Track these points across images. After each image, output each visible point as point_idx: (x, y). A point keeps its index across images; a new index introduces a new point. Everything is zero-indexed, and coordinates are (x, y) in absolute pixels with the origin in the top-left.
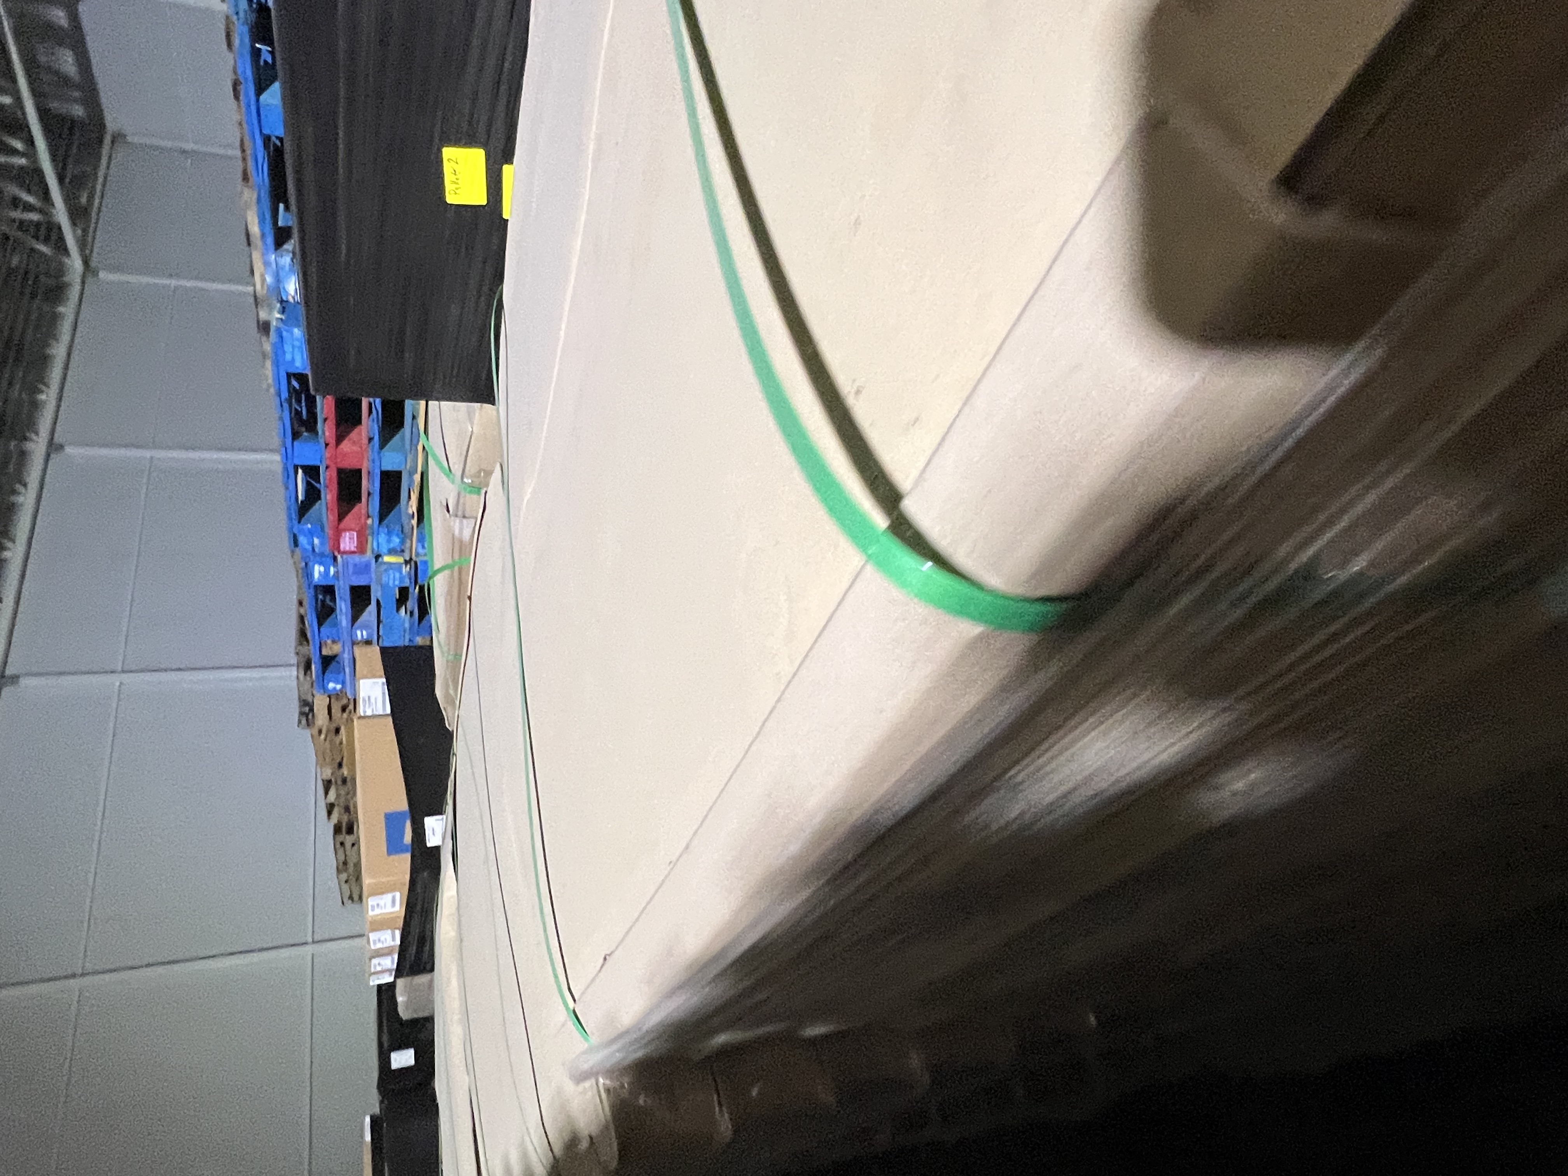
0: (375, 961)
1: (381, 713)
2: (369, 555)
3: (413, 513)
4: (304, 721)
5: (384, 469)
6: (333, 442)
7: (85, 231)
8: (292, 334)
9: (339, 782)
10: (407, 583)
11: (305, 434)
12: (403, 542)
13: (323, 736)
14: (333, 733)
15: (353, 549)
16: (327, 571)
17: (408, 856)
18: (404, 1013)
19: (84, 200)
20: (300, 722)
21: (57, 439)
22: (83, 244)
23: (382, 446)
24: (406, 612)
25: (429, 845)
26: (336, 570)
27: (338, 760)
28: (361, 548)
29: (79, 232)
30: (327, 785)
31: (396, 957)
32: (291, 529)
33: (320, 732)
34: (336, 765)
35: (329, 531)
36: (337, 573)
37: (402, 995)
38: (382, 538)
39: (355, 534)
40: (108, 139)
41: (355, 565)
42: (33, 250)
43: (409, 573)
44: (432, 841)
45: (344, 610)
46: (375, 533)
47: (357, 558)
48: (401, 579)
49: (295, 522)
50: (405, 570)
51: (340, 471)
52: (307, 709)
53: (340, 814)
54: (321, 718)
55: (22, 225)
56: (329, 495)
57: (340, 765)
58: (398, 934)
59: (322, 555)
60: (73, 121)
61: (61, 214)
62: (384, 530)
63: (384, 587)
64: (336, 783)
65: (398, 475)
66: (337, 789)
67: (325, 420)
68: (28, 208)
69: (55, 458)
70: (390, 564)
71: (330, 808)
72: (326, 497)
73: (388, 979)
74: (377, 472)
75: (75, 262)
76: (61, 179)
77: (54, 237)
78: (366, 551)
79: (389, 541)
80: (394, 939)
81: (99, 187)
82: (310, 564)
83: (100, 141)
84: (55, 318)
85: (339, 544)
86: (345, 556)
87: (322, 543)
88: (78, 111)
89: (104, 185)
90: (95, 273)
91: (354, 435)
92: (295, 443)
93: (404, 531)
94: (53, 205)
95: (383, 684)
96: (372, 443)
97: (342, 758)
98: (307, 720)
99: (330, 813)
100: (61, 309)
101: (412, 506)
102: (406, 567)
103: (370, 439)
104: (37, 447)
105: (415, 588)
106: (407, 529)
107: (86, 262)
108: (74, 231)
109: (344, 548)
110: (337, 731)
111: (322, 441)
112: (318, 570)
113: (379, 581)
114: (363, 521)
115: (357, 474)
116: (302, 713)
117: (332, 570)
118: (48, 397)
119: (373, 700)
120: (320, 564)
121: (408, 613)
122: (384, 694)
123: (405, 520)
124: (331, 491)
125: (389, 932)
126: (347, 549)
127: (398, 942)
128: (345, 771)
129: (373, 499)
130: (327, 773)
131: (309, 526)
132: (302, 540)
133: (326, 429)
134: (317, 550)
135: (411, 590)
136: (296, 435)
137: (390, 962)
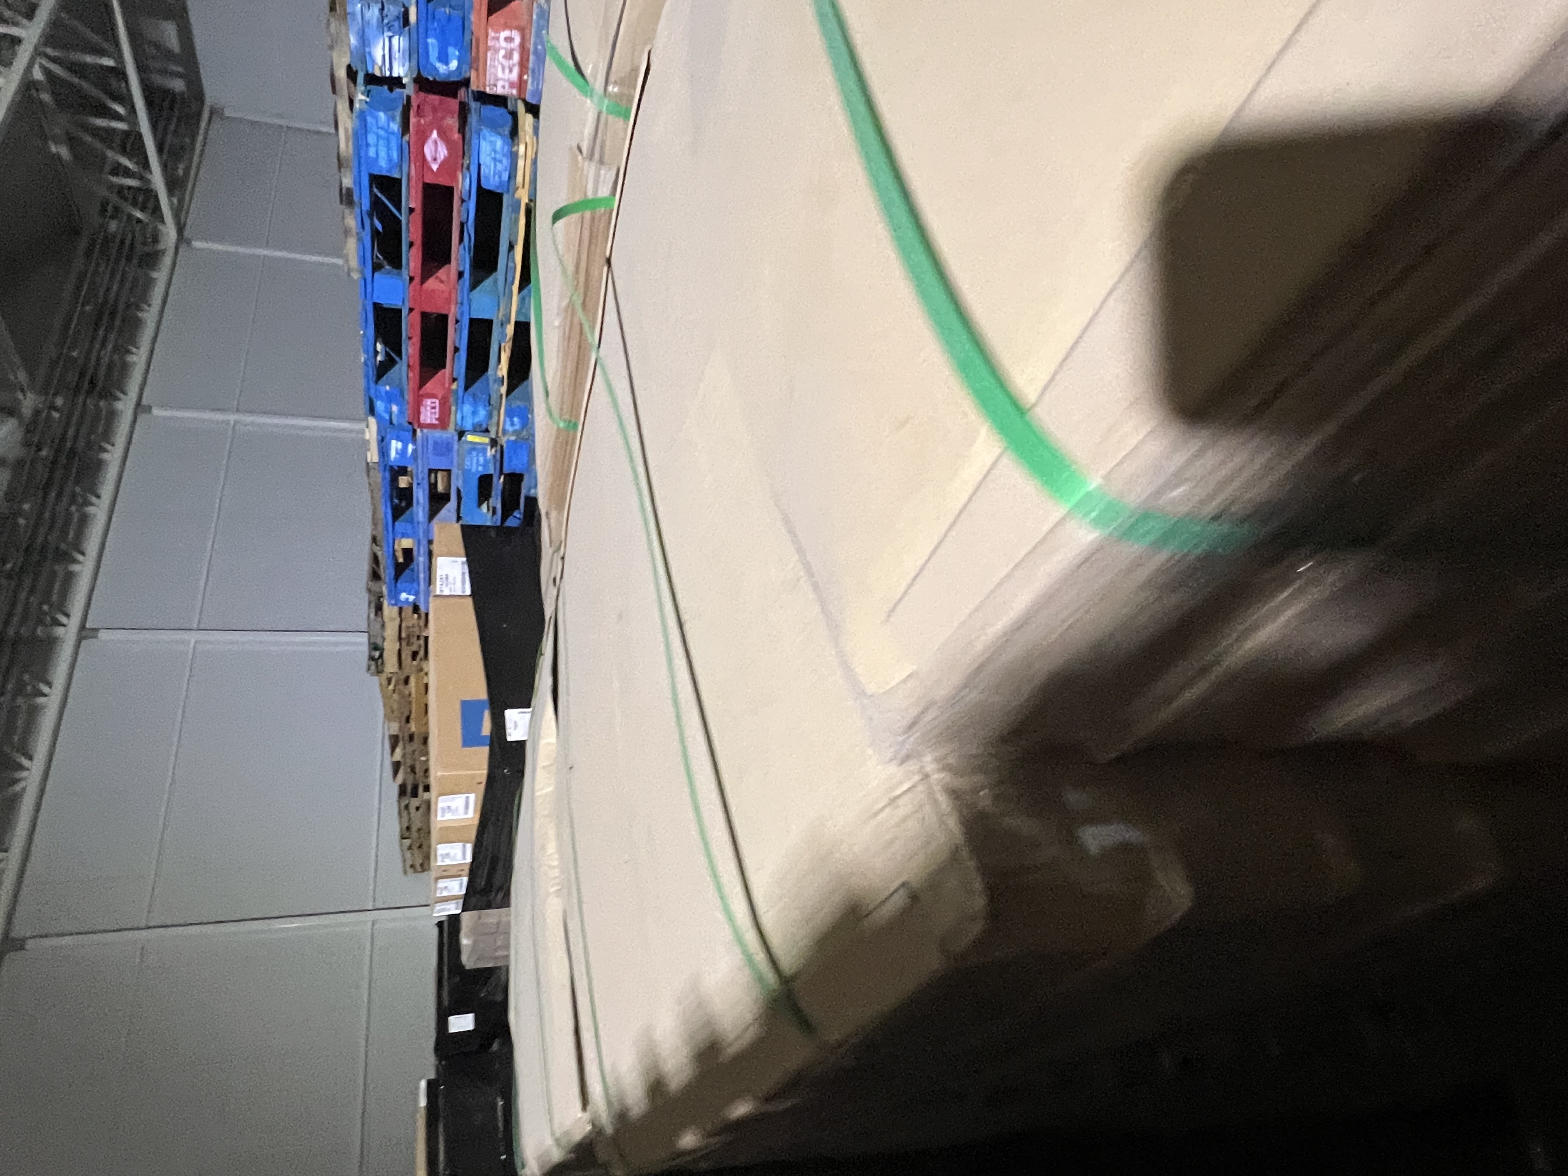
0: (442, 884)
1: (460, 594)
2: (451, 430)
3: (503, 377)
4: (373, 668)
5: (475, 315)
6: (417, 280)
7: (181, 201)
8: (376, 118)
9: (407, 738)
10: (491, 471)
11: (387, 267)
12: (490, 416)
13: (391, 687)
14: (402, 682)
15: (435, 422)
16: (405, 448)
17: (486, 750)
18: (468, 960)
19: (181, 172)
20: (369, 669)
21: (145, 402)
22: (177, 213)
23: (474, 286)
24: (488, 510)
25: (509, 739)
26: (414, 447)
27: (406, 714)
28: (443, 423)
29: (175, 201)
30: (395, 741)
31: (465, 880)
32: (368, 389)
33: (389, 681)
34: (404, 719)
35: (409, 396)
36: (415, 451)
37: (468, 937)
38: (467, 408)
39: (437, 402)
40: (206, 115)
41: (436, 443)
42: (130, 216)
43: (494, 456)
44: (514, 734)
45: (421, 501)
46: (460, 401)
47: (438, 434)
48: (485, 466)
49: (372, 384)
50: (490, 452)
51: (424, 315)
52: (377, 654)
53: (405, 773)
54: (391, 664)
55: (121, 191)
56: (411, 349)
57: (408, 720)
58: (469, 848)
59: (401, 427)
60: (174, 95)
61: (157, 180)
62: (468, 397)
63: (466, 473)
64: (403, 737)
65: (489, 323)
66: (404, 748)
67: (411, 244)
68: (127, 173)
69: (142, 418)
70: (471, 443)
71: (396, 766)
72: (407, 350)
73: (453, 909)
74: (466, 323)
75: (169, 232)
76: (160, 149)
77: (150, 205)
78: (449, 426)
79: (474, 413)
80: (464, 858)
81: (196, 158)
82: (388, 436)
83: (199, 114)
84: (149, 283)
85: (419, 413)
86: (425, 431)
87: (401, 412)
88: (178, 85)
89: (201, 155)
90: (188, 242)
91: (442, 273)
92: (376, 274)
93: (492, 403)
94: (151, 172)
95: (463, 563)
96: (461, 281)
97: (410, 712)
98: (377, 666)
99: (396, 773)
100: (155, 275)
101: (501, 370)
102: (491, 450)
103: (461, 275)
104: (125, 406)
105: (500, 478)
106: (494, 397)
107: (180, 230)
108: (170, 201)
109: (424, 420)
110: (406, 681)
111: (404, 271)
112: (395, 446)
113: (460, 466)
114: (447, 385)
115: (443, 319)
116: (372, 658)
117: (410, 447)
118: (138, 358)
119: (451, 579)
120: (398, 439)
121: (491, 509)
122: (463, 574)
123: (493, 387)
124: (413, 344)
125: (461, 844)
126: (428, 421)
127: (469, 859)
128: (413, 727)
129: (459, 359)
130: (394, 728)
131: (388, 388)
132: (379, 405)
133: (412, 259)
134: (395, 421)
135: (495, 479)
136: (376, 267)
137: (457, 886)
